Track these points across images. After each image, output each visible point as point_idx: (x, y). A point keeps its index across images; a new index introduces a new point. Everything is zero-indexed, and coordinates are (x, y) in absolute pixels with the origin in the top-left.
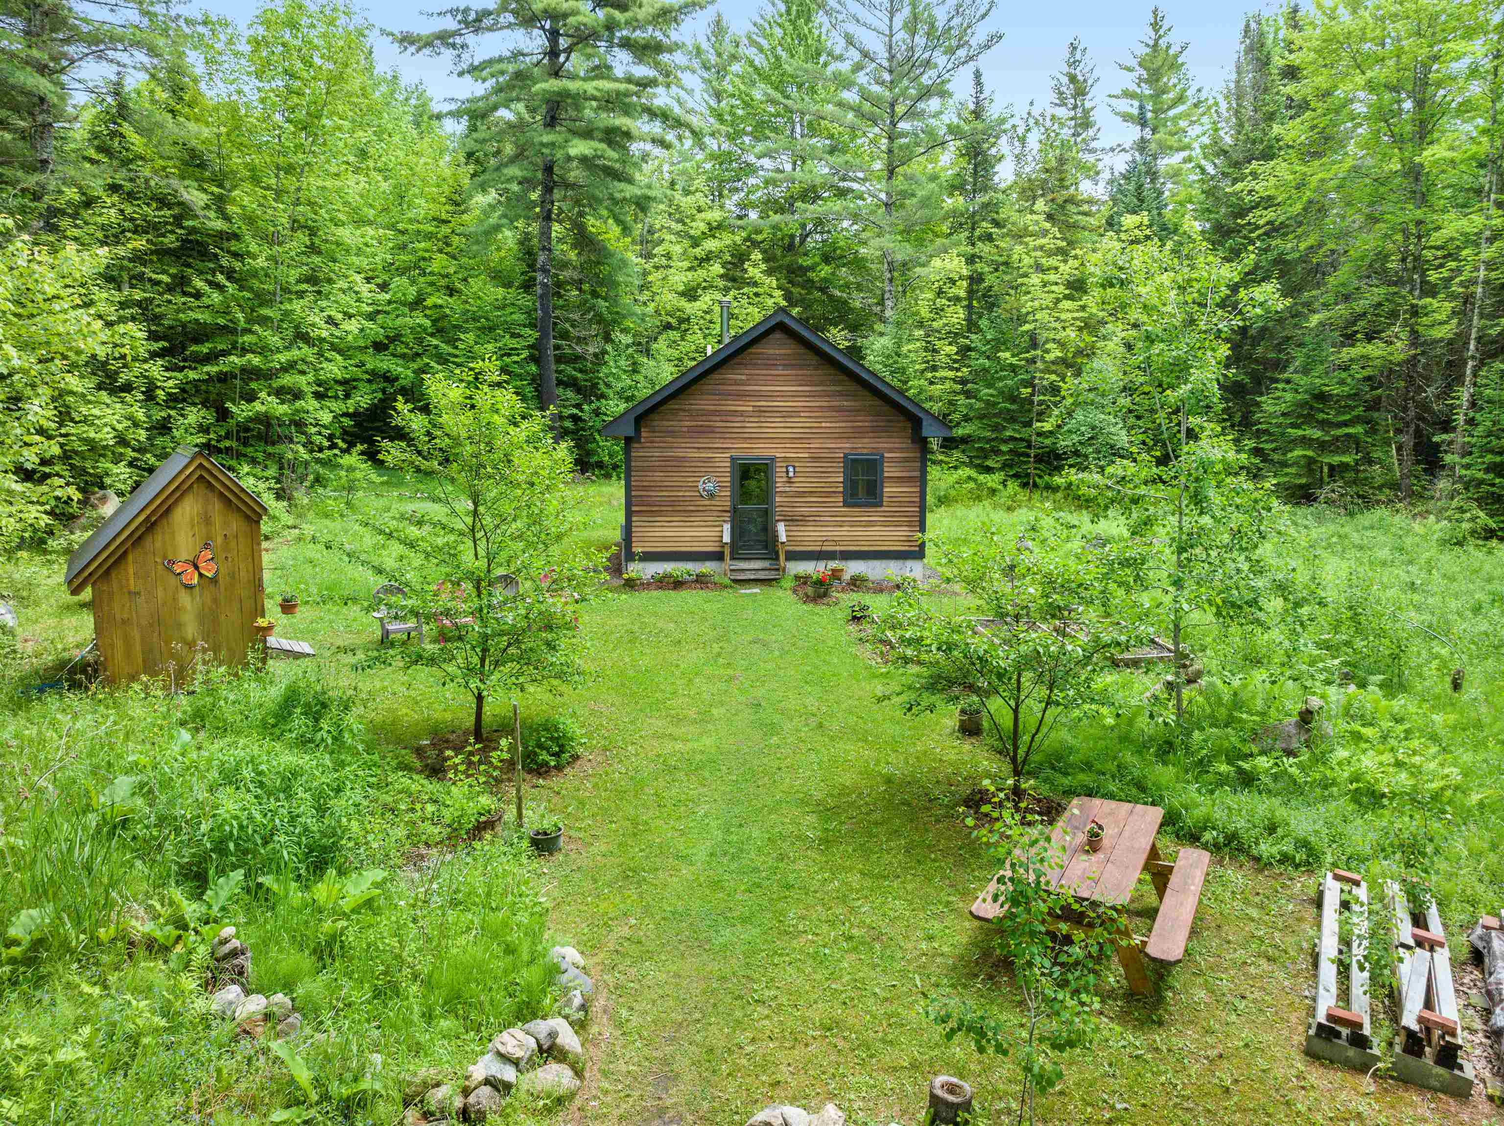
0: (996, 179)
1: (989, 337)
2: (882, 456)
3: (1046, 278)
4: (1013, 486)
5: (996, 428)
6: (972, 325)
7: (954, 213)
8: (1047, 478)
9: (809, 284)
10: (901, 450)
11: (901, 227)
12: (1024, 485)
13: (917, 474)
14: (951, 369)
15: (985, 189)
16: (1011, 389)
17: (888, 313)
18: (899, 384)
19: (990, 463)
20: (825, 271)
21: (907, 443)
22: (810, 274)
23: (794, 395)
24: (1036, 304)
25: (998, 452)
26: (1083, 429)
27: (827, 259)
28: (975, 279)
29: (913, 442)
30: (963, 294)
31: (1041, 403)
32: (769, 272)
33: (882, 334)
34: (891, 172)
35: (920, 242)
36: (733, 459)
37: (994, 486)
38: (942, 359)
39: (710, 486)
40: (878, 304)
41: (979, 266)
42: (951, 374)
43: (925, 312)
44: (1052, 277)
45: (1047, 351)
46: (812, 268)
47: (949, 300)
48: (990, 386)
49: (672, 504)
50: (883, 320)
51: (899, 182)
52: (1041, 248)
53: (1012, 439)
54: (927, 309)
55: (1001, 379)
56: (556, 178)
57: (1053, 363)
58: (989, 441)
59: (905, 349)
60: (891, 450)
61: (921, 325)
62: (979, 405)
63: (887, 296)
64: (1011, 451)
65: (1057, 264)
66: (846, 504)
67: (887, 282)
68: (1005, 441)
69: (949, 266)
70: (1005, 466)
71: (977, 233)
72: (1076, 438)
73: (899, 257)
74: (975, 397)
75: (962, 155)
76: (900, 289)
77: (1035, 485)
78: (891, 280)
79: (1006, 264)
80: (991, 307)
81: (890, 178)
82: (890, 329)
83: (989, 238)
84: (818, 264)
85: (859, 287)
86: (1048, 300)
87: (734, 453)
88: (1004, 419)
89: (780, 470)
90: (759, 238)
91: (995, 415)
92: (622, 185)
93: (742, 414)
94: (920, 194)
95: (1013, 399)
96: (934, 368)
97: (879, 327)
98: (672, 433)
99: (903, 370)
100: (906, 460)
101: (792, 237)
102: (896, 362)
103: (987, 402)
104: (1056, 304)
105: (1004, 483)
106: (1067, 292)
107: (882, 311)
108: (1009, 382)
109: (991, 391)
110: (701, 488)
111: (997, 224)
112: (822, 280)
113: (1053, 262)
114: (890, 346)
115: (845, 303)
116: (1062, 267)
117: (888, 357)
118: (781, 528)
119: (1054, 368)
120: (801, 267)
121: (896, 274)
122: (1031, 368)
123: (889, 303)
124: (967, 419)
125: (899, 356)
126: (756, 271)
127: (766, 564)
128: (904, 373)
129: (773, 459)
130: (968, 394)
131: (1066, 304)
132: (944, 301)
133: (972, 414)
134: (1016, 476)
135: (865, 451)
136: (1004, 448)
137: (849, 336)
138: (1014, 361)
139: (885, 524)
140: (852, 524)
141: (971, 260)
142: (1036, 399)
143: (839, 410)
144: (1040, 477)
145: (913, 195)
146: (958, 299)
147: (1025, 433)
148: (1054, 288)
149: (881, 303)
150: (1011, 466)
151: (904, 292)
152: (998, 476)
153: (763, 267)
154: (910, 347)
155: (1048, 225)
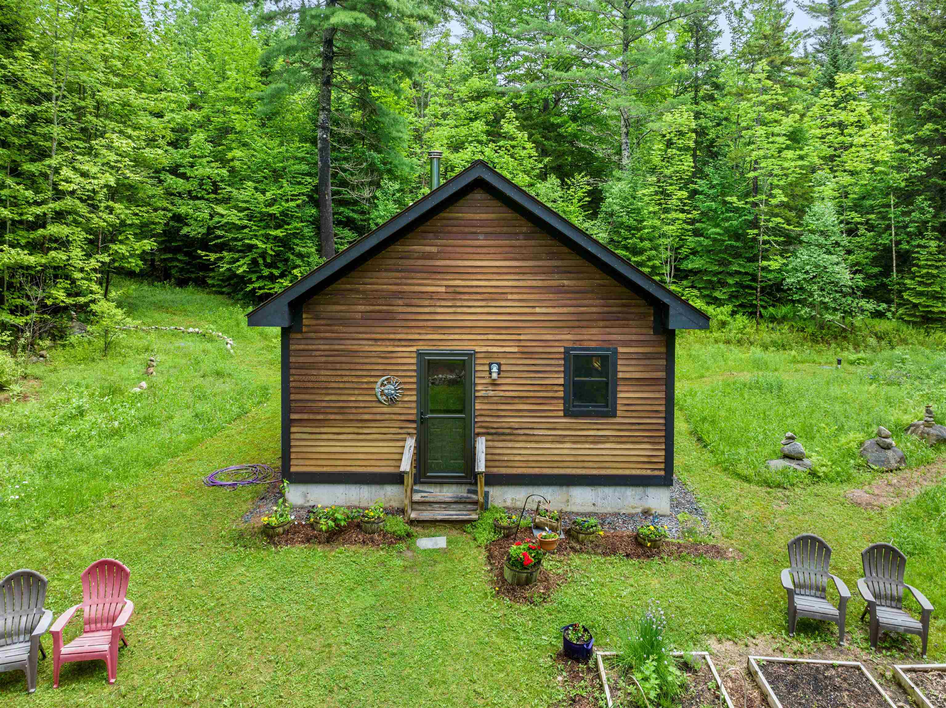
0: (715, 50)
1: (715, 182)
2: (615, 352)
3: (770, 130)
4: (741, 320)
5: (722, 263)
6: (698, 173)
7: (680, 78)
8: (771, 309)
9: (560, 138)
10: (639, 343)
11: (635, 91)
12: (752, 315)
13: (662, 375)
14: (683, 211)
15: (706, 58)
16: (737, 228)
17: (625, 161)
18: (635, 223)
19: (717, 294)
20: (572, 127)
21: (649, 334)
22: (562, 130)
23: (499, 272)
24: (761, 152)
25: (724, 284)
26: (808, 268)
27: (574, 118)
28: (701, 132)
29: (656, 333)
30: (692, 144)
31: (765, 242)
32: (522, 128)
33: (619, 179)
34: (626, 46)
35: (651, 102)
36: (420, 355)
37: (723, 318)
38: (674, 202)
39: (389, 388)
40: (617, 154)
41: (703, 121)
42: (682, 216)
43: (656, 160)
44: (776, 130)
45: (771, 196)
46: (560, 126)
47: (679, 149)
48: (717, 226)
49: (341, 410)
50: (620, 167)
51: (633, 53)
52: (762, 103)
53: (738, 273)
54: (659, 158)
55: (727, 220)
56: (335, 49)
57: (777, 206)
58: (716, 274)
59: (639, 193)
60: (626, 344)
61: (653, 171)
62: (706, 242)
63: (624, 147)
64: (737, 283)
65: (780, 118)
66: (567, 414)
67: (623, 136)
68: (731, 275)
69: (679, 121)
70: (732, 297)
71: (701, 94)
72: (801, 276)
73: (633, 113)
74: (701, 235)
75: (685, 31)
76: (635, 141)
77: (761, 316)
78: (627, 134)
79: (726, 119)
80: (714, 156)
81: (625, 50)
82: (626, 174)
83: (711, 98)
84: (567, 122)
85: (601, 140)
86: (773, 151)
87: (423, 347)
88: (730, 255)
89: (481, 368)
90: (519, 101)
91: (720, 251)
92: (386, 53)
93: (431, 296)
94: (651, 61)
95: (737, 236)
96: (666, 211)
97: (617, 173)
98: (345, 321)
99: (638, 211)
100: (646, 356)
101: (546, 100)
102: (632, 204)
103: (715, 240)
104: (780, 152)
105: (733, 313)
106: (788, 142)
107: (620, 160)
108: (735, 223)
109: (718, 230)
110: (378, 390)
111: (717, 86)
112: (570, 134)
113: (776, 115)
114: (627, 189)
115: (590, 153)
116: (785, 119)
117: (625, 199)
118: (481, 444)
119: (777, 211)
120: (553, 124)
121: (631, 130)
122: (755, 210)
123: (625, 153)
124: (694, 252)
125: (634, 198)
126: (510, 127)
127: (461, 491)
128: (639, 213)
129: (472, 355)
130: (697, 233)
131: (789, 154)
132: (674, 151)
133: (699, 249)
134: (742, 305)
135: (593, 345)
136: (731, 281)
137: (591, 181)
138: (741, 204)
139: (619, 440)
140: (576, 440)
141: (697, 115)
142: (761, 238)
143: (559, 290)
144: (765, 308)
145: (646, 62)
146: (687, 149)
147: (750, 268)
148: (777, 139)
149: (619, 153)
150: (736, 297)
151: (638, 144)
152: (727, 308)
153: (517, 123)
154: (644, 191)
155: (769, 83)
